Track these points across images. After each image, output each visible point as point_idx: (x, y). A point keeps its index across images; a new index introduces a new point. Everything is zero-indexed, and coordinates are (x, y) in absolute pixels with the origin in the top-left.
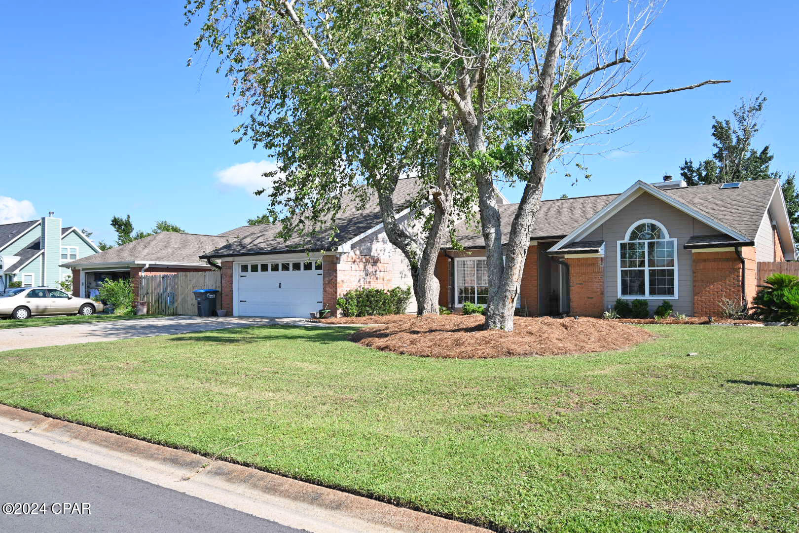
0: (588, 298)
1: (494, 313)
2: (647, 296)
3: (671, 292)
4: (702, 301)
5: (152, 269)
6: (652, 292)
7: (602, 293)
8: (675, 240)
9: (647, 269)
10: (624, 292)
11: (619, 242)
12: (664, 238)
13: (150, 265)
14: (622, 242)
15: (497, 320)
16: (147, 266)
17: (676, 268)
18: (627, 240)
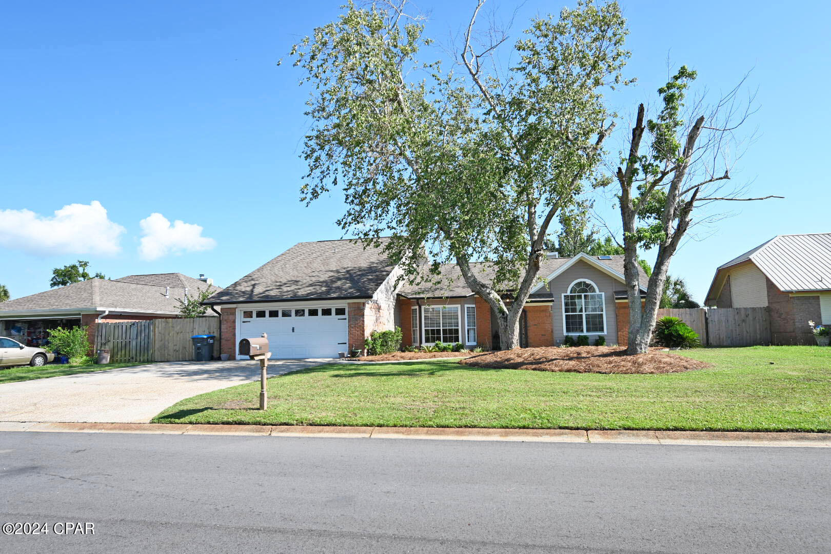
0: (542, 335)
1: (641, 342)
2: (585, 333)
3: (602, 330)
4: (623, 335)
5: (112, 316)
6: (588, 330)
7: (552, 332)
8: (603, 294)
9: (584, 314)
10: (568, 330)
11: (563, 295)
12: (595, 292)
13: (109, 312)
14: (566, 294)
15: (643, 347)
16: (107, 313)
17: (604, 313)
18: (569, 293)
